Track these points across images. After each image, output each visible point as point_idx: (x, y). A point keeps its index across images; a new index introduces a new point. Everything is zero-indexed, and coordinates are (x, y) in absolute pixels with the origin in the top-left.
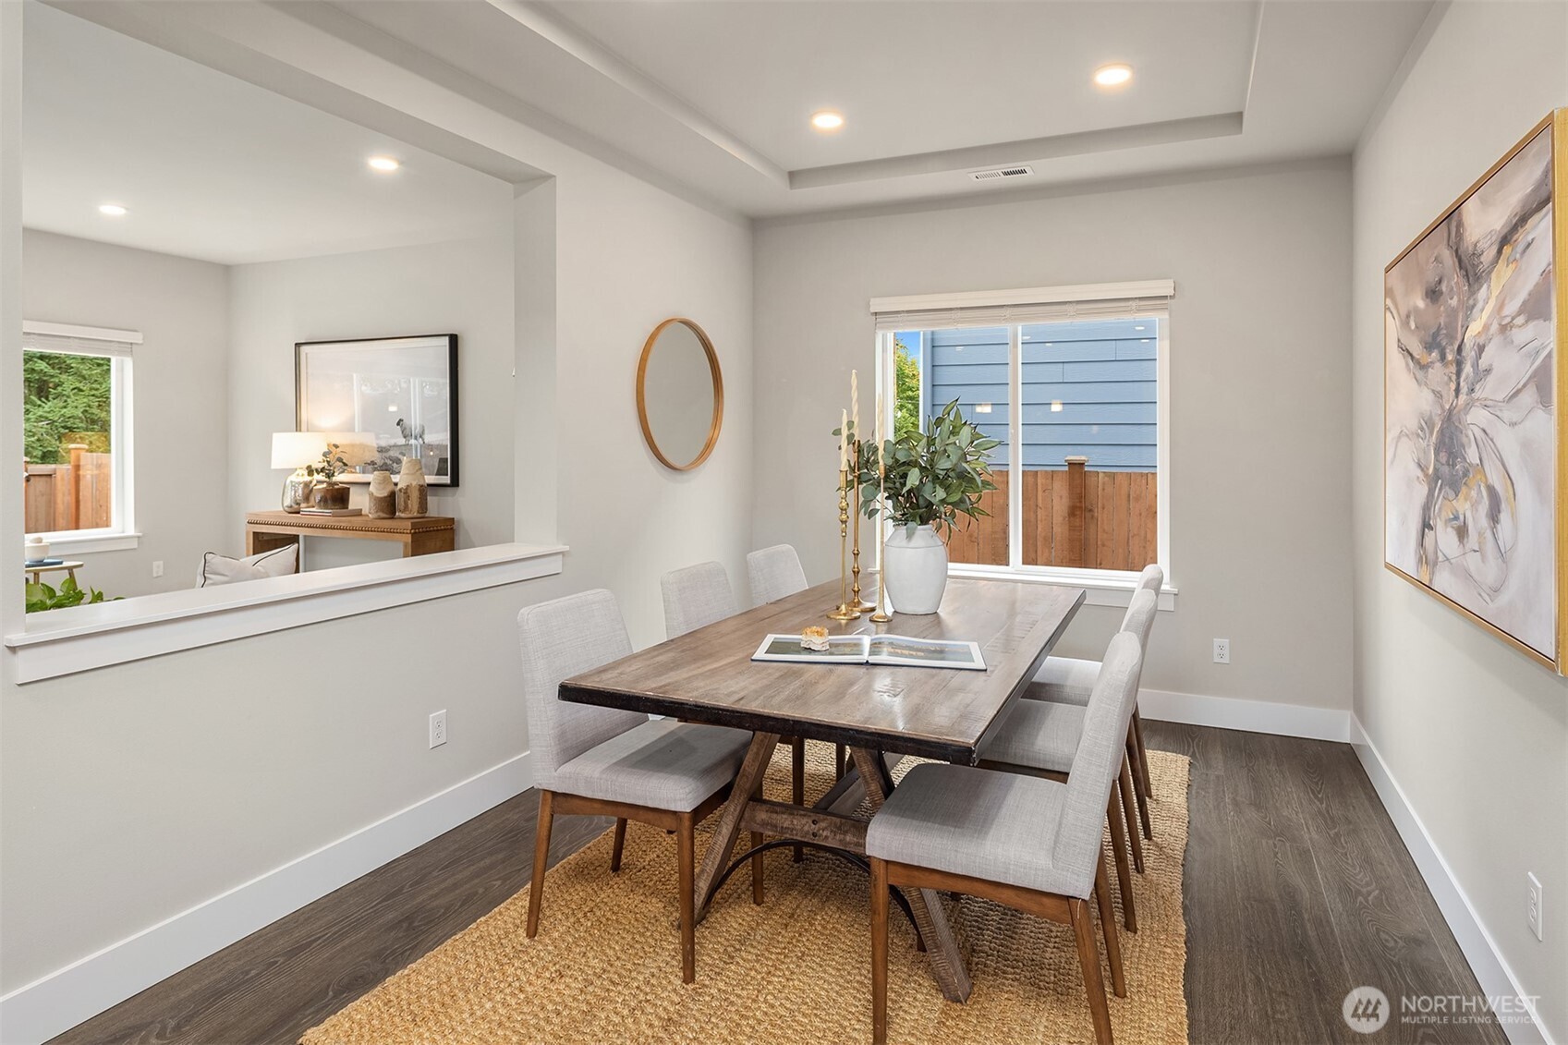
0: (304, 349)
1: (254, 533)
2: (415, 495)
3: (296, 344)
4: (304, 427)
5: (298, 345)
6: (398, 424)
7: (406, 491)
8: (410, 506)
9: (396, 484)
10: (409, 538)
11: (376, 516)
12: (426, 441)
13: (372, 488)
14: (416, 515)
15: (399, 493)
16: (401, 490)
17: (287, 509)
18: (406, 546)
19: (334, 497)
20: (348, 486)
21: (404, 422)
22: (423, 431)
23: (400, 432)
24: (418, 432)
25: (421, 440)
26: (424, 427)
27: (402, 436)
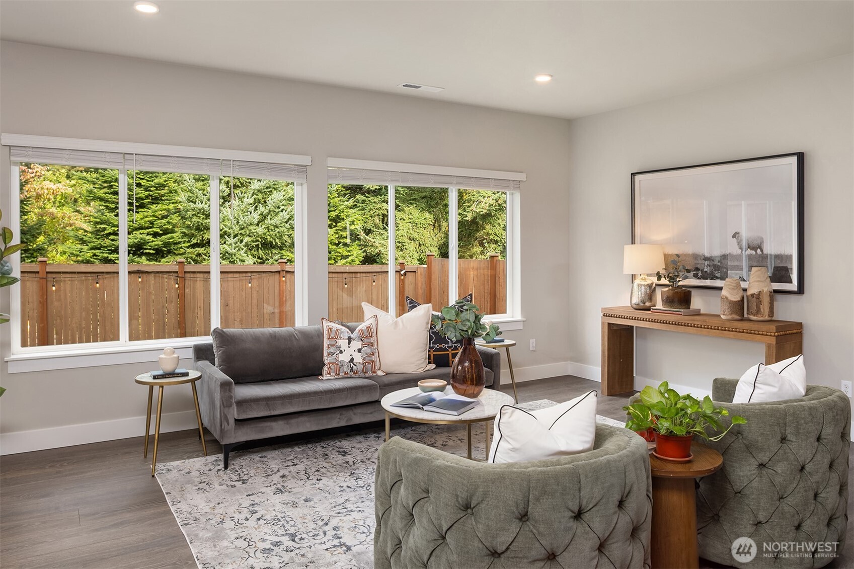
0: (637, 178)
1: (608, 323)
2: (766, 300)
3: (632, 174)
4: (637, 239)
5: (633, 174)
6: (734, 236)
7: (758, 296)
8: (762, 310)
9: (745, 290)
10: (773, 341)
11: (729, 317)
12: (765, 252)
13: (724, 292)
14: (767, 318)
15: (750, 298)
16: (752, 295)
17: (634, 306)
18: (769, 346)
19: (681, 298)
20: (690, 289)
21: (740, 234)
22: (762, 242)
23: (736, 244)
24: (756, 243)
25: (759, 251)
26: (762, 238)
27: (737, 247)
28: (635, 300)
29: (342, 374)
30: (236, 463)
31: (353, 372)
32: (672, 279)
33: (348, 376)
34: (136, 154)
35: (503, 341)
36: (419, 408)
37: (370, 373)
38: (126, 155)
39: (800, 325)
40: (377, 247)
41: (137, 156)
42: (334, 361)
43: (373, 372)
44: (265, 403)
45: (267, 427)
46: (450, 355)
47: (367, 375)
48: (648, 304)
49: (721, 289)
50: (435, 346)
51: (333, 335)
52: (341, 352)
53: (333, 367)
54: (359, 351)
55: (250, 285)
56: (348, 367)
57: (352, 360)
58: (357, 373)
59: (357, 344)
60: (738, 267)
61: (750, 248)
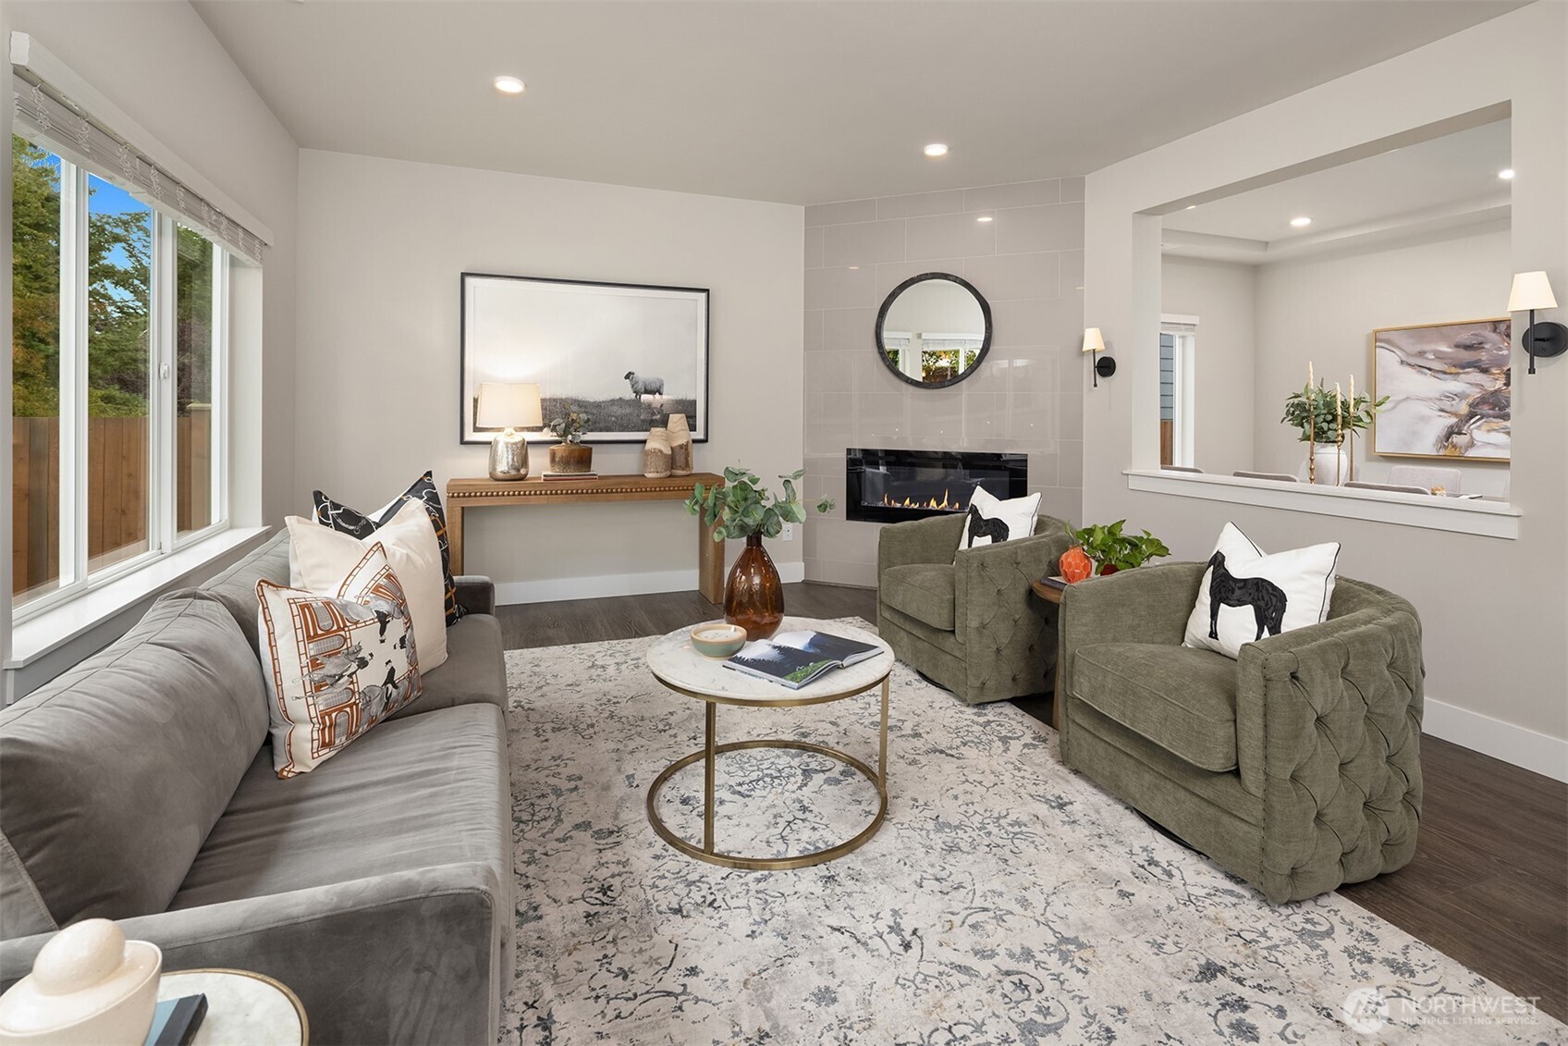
0: (468, 279)
1: (463, 508)
2: (690, 450)
5: (464, 275)
6: (627, 377)
7: (683, 447)
11: (663, 474)
13: (649, 446)
15: (677, 450)
17: (500, 475)
19: (578, 458)
20: (590, 446)
21: (636, 373)
22: (661, 386)
23: (630, 386)
24: (654, 386)
25: (658, 395)
26: (662, 381)
27: (631, 391)
32: (562, 431)
33: (374, 725)
37: (414, 695)
42: (344, 697)
48: (521, 472)
49: (644, 442)
51: (326, 623)
53: (337, 718)
54: (406, 642)
56: (381, 699)
58: (393, 706)
60: (630, 414)
61: (647, 392)
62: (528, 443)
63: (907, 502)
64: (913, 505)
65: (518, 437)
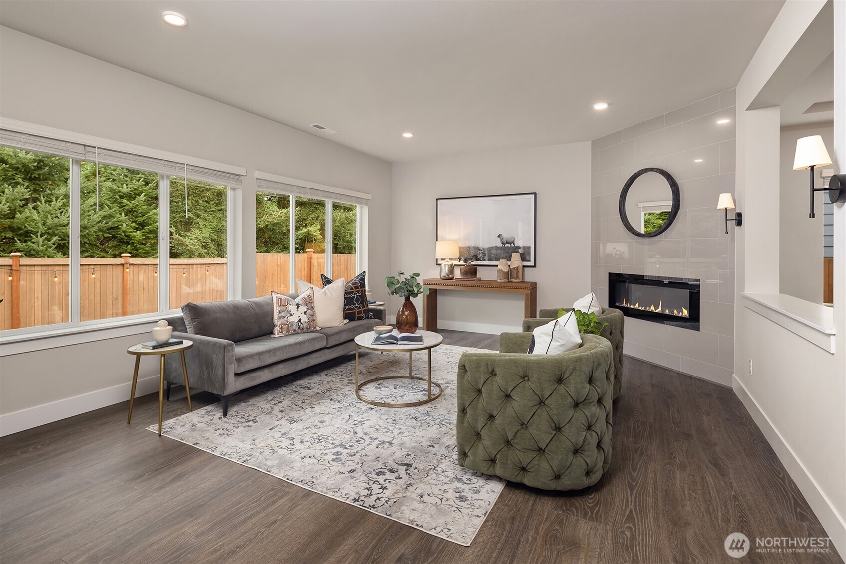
0: (439, 201)
1: (429, 289)
2: (520, 270)
3: (436, 200)
4: (440, 238)
6: (498, 237)
7: (517, 269)
8: (518, 276)
9: (510, 266)
11: (503, 281)
12: (516, 245)
13: (499, 267)
14: (521, 280)
15: (513, 270)
16: (514, 268)
17: (443, 277)
18: (527, 295)
19: (472, 272)
20: (478, 267)
21: (503, 235)
22: (514, 240)
23: (500, 241)
24: (511, 241)
25: (512, 244)
26: (514, 238)
27: (500, 243)
28: (443, 274)
29: (292, 332)
30: (232, 411)
31: (301, 329)
32: (466, 261)
33: (296, 332)
34: (98, 148)
35: (375, 302)
36: (394, 343)
37: (312, 329)
38: (87, 147)
39: (536, 283)
40: (187, 245)
41: (100, 149)
42: (286, 322)
43: (314, 328)
44: (258, 357)
45: (257, 376)
46: (356, 312)
47: (309, 330)
48: (451, 276)
49: (497, 266)
50: (347, 307)
51: (283, 303)
52: (291, 315)
53: (284, 327)
54: (305, 313)
55: (94, 276)
56: (297, 325)
57: (300, 320)
58: (303, 329)
59: (303, 308)
60: (500, 253)
61: (508, 243)
62: (455, 265)
63: (637, 305)
64: (640, 307)
65: (450, 263)
